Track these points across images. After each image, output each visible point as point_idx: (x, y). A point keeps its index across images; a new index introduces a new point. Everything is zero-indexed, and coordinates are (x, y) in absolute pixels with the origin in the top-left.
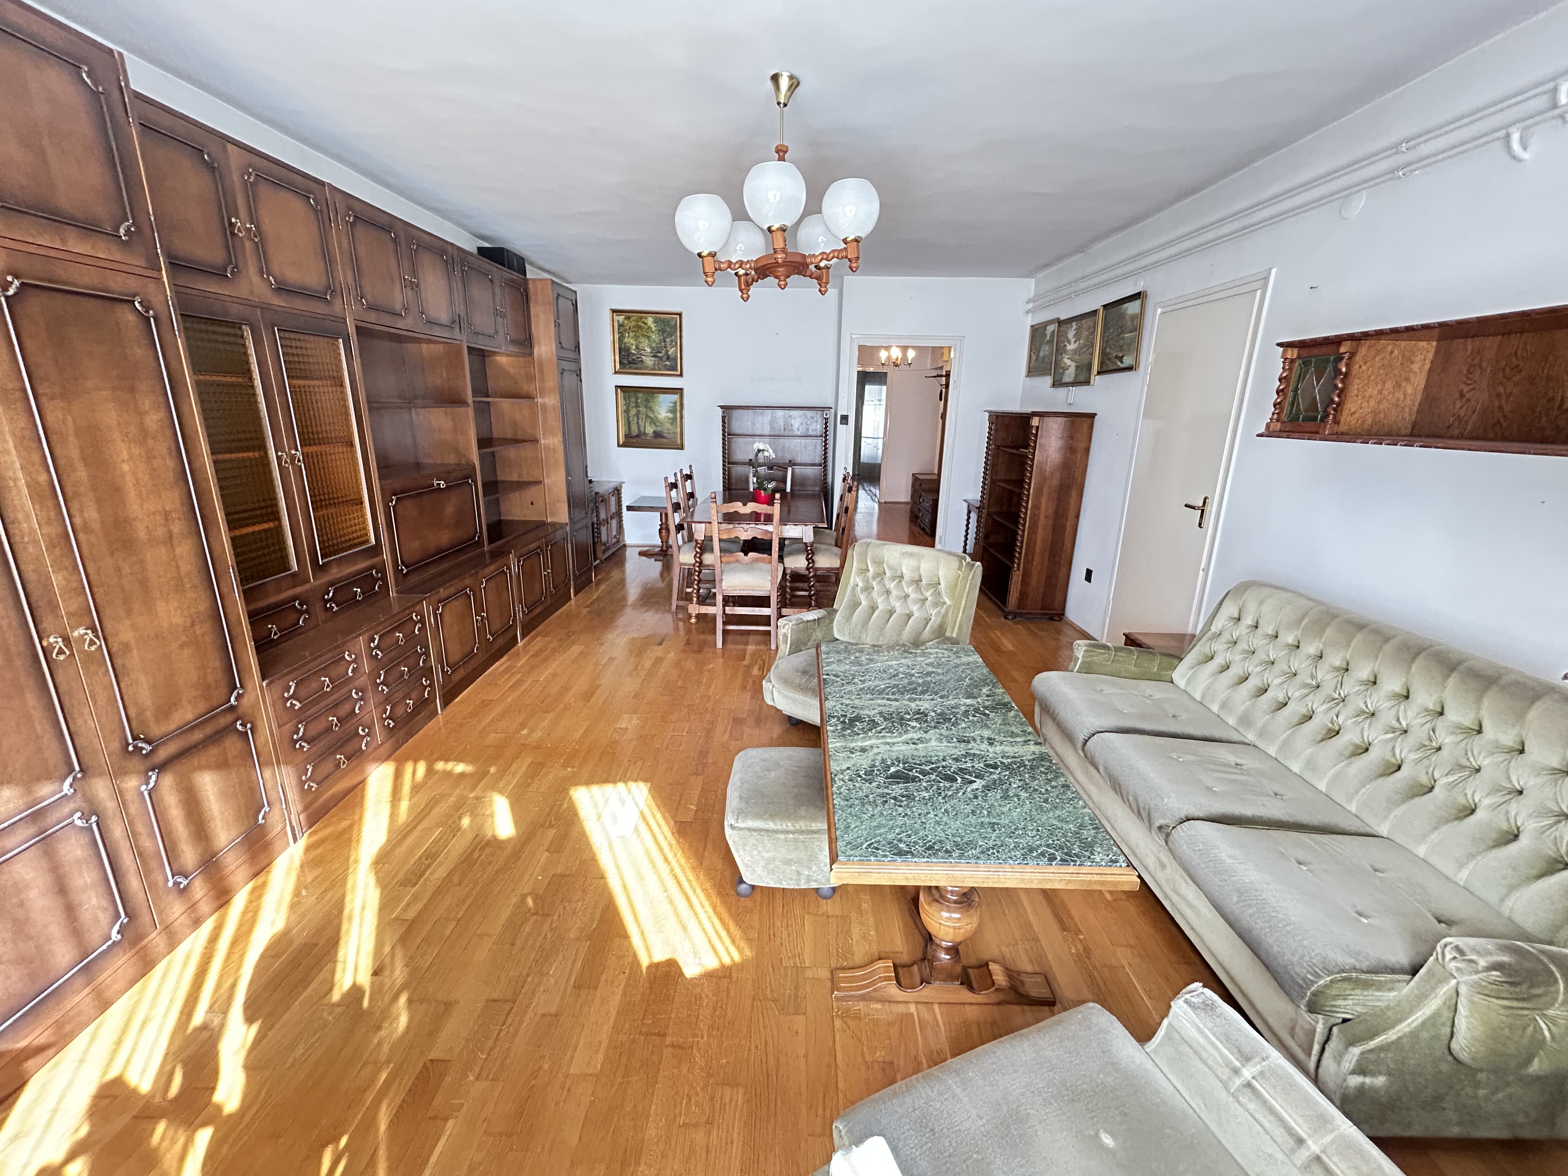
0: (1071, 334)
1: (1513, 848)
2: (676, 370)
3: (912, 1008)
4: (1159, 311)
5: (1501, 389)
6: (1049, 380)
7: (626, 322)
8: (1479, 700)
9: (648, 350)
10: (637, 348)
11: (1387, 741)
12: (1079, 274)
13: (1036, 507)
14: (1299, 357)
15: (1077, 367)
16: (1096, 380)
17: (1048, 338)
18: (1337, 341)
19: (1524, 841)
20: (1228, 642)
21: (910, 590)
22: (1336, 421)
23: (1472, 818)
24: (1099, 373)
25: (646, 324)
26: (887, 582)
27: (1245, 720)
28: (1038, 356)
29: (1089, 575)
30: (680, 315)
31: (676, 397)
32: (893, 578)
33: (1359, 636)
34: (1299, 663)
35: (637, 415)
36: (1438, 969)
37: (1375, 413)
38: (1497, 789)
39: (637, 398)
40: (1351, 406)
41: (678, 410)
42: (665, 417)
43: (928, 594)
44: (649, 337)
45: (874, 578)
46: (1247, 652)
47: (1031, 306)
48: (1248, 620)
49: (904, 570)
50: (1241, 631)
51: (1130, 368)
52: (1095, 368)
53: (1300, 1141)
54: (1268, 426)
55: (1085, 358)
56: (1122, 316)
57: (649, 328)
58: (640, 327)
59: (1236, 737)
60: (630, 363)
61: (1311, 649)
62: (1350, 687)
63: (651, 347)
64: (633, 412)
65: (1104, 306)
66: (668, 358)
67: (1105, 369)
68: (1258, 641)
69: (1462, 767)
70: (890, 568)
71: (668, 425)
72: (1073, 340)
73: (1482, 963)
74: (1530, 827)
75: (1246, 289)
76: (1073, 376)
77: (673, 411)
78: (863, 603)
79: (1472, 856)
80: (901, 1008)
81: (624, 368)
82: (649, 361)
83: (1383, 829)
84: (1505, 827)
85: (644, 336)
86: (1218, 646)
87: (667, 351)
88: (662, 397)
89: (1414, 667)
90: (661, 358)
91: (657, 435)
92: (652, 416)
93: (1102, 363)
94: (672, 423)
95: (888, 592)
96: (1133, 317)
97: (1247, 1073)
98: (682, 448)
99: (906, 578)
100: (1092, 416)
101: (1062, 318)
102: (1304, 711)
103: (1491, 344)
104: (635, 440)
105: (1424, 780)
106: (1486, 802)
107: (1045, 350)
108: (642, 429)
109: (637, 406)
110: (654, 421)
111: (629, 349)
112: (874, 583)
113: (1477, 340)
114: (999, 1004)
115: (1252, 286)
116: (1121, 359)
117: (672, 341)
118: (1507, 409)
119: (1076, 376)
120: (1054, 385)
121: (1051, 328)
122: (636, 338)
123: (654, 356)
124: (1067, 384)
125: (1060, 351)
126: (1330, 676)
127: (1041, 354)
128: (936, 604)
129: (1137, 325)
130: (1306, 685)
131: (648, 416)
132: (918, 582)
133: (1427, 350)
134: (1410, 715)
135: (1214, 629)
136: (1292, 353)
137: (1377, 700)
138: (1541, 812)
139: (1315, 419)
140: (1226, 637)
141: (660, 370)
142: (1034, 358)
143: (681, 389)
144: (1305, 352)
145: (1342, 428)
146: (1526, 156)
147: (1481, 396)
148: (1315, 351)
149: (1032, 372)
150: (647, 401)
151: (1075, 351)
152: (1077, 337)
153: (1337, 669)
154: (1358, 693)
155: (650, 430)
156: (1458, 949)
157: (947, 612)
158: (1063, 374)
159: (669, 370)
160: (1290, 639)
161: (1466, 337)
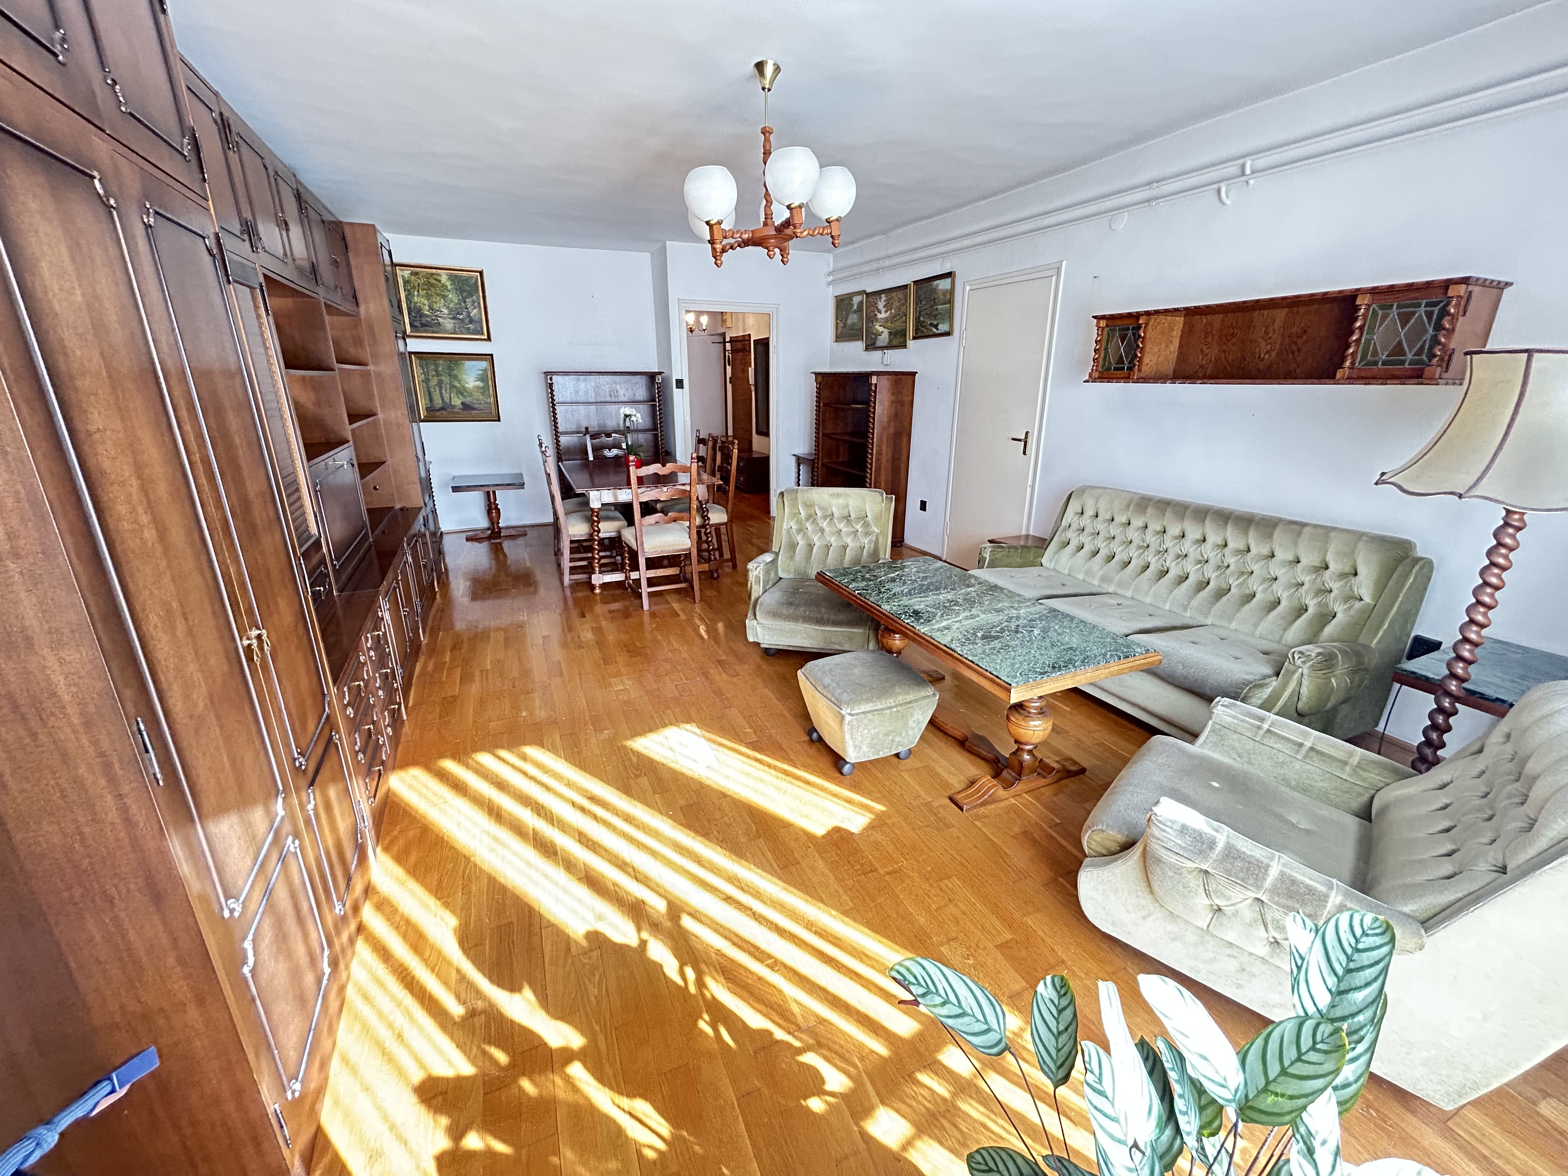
0: (881, 305)
1: (1279, 609)
2: (482, 334)
3: (1013, 801)
4: (968, 288)
5: (1225, 347)
6: (860, 345)
7: (413, 278)
8: (1246, 533)
9: (446, 311)
10: (431, 308)
11: (1198, 570)
12: (882, 254)
13: (879, 453)
14: (1107, 326)
15: (890, 333)
16: (911, 343)
17: (855, 307)
18: (1137, 316)
19: (1284, 603)
20: (1078, 530)
21: (842, 526)
22: (1140, 370)
23: (1255, 600)
24: (914, 338)
25: (440, 281)
26: (820, 521)
27: (1105, 579)
28: (845, 324)
29: (923, 506)
30: (481, 273)
31: (484, 364)
32: (825, 517)
33: (1169, 510)
34: (1133, 534)
35: (440, 384)
36: (1292, 667)
37: (1157, 364)
38: (1264, 580)
39: (437, 366)
40: (1146, 360)
41: (489, 378)
42: (474, 387)
43: (859, 527)
44: (444, 297)
45: (807, 519)
46: (1093, 534)
47: (831, 278)
48: (1089, 512)
49: (835, 510)
50: (1086, 521)
51: (948, 334)
52: (911, 333)
53: (1301, 745)
54: (1090, 375)
55: (898, 325)
56: (934, 291)
57: (443, 286)
58: (433, 285)
59: (1099, 590)
60: (423, 325)
61: (1138, 522)
62: (1168, 543)
63: (448, 308)
64: (434, 381)
65: (915, 282)
66: (471, 321)
67: (920, 334)
68: (1100, 526)
69: (1243, 573)
70: (821, 508)
71: (477, 395)
72: (883, 310)
73: (1313, 655)
74: (1285, 597)
75: (1042, 274)
76: (887, 340)
77: (483, 378)
78: (801, 543)
79: (1261, 619)
80: (1007, 803)
81: (417, 331)
82: (449, 324)
83: (1209, 622)
84: (1272, 599)
85: (438, 295)
86: (1070, 534)
87: (469, 313)
88: (468, 364)
89: (1207, 522)
90: (462, 320)
91: (466, 407)
92: (458, 385)
93: (917, 330)
94: (483, 394)
95: (822, 530)
96: (945, 292)
97: (1266, 726)
98: (499, 420)
99: (836, 516)
100: (914, 374)
101: (869, 290)
102: (1143, 563)
103: (1218, 318)
104: (438, 414)
105: (1225, 586)
106: (1260, 589)
107: (853, 319)
108: (447, 400)
109: (438, 375)
110: (461, 391)
111: (419, 310)
112: (808, 525)
113: (1209, 317)
114: (1057, 781)
115: (1049, 273)
116: (936, 326)
117: (474, 302)
118: (1230, 359)
119: (890, 340)
120: (867, 349)
121: (856, 300)
122: (428, 297)
123: (454, 318)
124: (882, 348)
125: (872, 319)
126: (1154, 539)
127: (849, 322)
128: (867, 534)
129: (949, 298)
130: (1140, 547)
131: (452, 387)
132: (847, 518)
133: (1180, 320)
134: (1208, 550)
135: (1064, 523)
136: (1103, 323)
137: (1187, 546)
138: (1288, 586)
139: (1123, 369)
140: (1074, 526)
141: (462, 333)
142: (841, 325)
143: (492, 355)
144: (1110, 323)
145: (1142, 375)
146: (1228, 202)
147: (1213, 352)
148: (1119, 322)
149: (840, 337)
150: (450, 368)
151: (886, 320)
152: (888, 306)
153: (1158, 533)
154: (1175, 545)
155: (457, 402)
156: (1301, 653)
157: (877, 539)
158: (875, 339)
159: (472, 334)
160: (1124, 520)
161: (1201, 314)
